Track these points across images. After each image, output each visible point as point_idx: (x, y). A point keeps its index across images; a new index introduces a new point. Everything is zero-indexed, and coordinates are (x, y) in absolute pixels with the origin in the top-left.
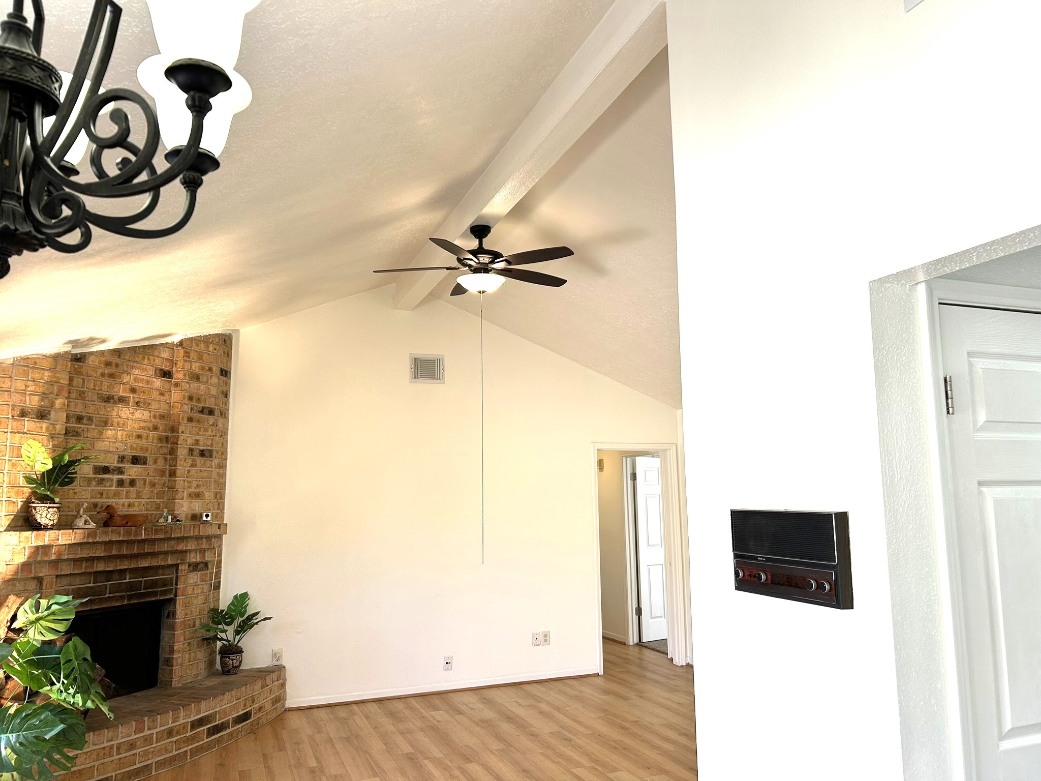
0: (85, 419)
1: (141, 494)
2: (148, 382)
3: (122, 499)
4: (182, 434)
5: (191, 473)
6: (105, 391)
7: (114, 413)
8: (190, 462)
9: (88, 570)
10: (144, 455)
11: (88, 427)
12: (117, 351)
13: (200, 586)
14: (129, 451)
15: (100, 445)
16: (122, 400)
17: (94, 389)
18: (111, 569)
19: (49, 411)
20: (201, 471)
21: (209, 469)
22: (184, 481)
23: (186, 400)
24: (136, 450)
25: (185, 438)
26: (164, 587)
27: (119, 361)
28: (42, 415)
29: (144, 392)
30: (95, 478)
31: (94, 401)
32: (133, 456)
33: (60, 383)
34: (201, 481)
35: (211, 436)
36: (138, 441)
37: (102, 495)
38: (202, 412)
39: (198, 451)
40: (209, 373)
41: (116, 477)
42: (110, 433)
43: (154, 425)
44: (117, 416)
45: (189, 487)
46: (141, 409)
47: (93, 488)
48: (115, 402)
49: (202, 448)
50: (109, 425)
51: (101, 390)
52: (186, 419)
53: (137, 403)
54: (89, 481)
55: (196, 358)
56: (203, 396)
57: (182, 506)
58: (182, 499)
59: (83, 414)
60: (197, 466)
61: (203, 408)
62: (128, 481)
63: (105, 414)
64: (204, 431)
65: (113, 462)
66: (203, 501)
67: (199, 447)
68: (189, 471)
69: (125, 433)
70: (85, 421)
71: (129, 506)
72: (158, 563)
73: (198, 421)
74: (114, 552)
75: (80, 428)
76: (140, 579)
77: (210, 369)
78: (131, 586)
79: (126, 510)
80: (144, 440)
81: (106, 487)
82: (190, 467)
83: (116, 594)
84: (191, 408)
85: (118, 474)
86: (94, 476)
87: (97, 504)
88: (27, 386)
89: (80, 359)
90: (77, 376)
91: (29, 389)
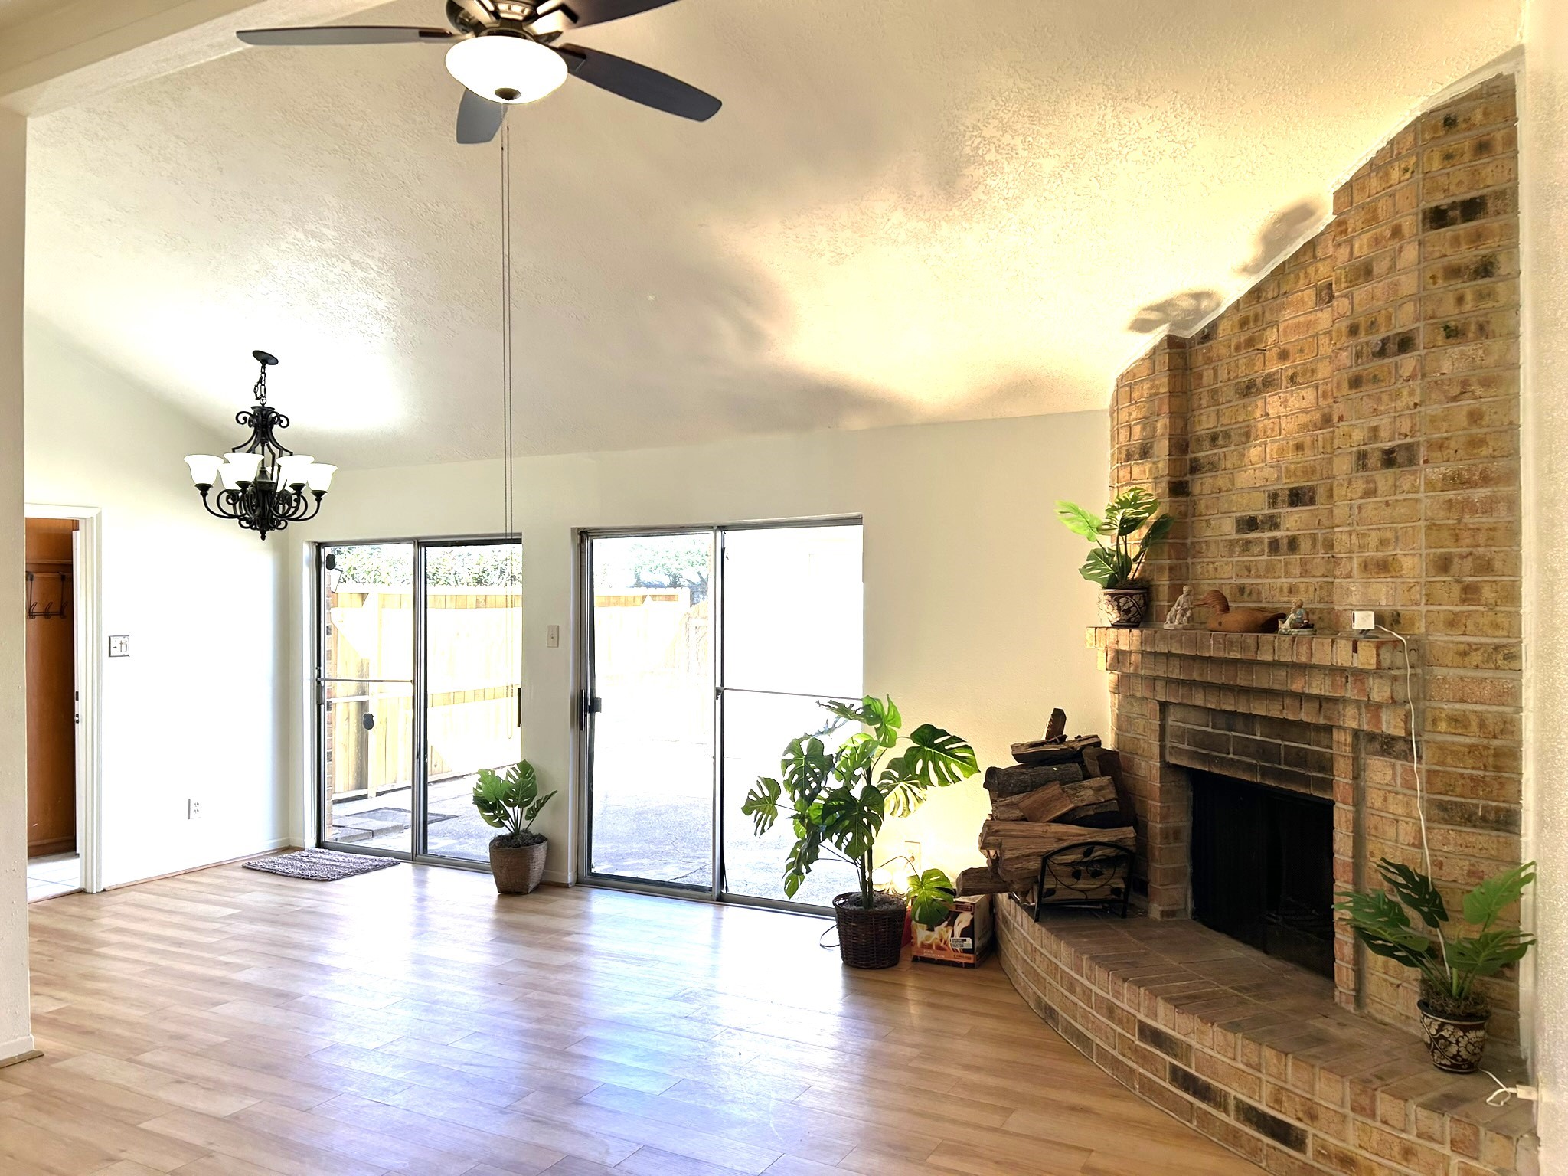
0: (1220, 438)
1: (1309, 567)
2: (1308, 324)
3: (1280, 577)
4: (1342, 423)
5: (1363, 514)
6: (1243, 374)
7: (1258, 413)
8: (1360, 486)
10: (1309, 483)
11: (1224, 450)
12: (1254, 292)
14: (1284, 480)
15: (1244, 479)
16: (1269, 382)
17: (1229, 380)
19: (1151, 443)
20: (1387, 503)
21: (1410, 496)
22: (1350, 533)
23: (1344, 338)
24: (1296, 476)
25: (1346, 429)
27: (1258, 308)
28: (1145, 452)
29: (1302, 351)
30: (1238, 540)
31: (1230, 401)
32: (1291, 490)
33: (1159, 394)
34: (1391, 528)
35: (1408, 408)
36: (1299, 458)
37: (1250, 571)
38: (1382, 353)
39: (1378, 454)
41: (1267, 535)
42: (1254, 453)
43: (1324, 415)
44: (1262, 416)
45: (1362, 547)
46: (1298, 389)
47: (1237, 559)
48: (1259, 392)
49: (1387, 445)
50: (1252, 438)
51: (1237, 377)
52: (1345, 385)
53: (1292, 379)
54: (1231, 544)
55: (1359, 224)
56: (1383, 312)
57: (1349, 593)
58: (1349, 576)
59: (1217, 429)
60: (1379, 492)
61: (1385, 342)
62: (1285, 541)
63: (1246, 418)
64: (1392, 400)
65: (1260, 508)
66: (1399, 580)
67: (1381, 445)
68: (1360, 507)
69: (1276, 445)
70: (1220, 441)
71: (1290, 591)
73: (1376, 379)
75: (1216, 455)
79: (1286, 599)
80: (1307, 452)
81: (1253, 555)
82: (1361, 498)
83: (1243, 759)
84: (1357, 352)
85: (1270, 530)
86: (1235, 537)
87: (1244, 588)
88: (1130, 414)
89: (1207, 335)
90: (1206, 367)
91: (1132, 417)
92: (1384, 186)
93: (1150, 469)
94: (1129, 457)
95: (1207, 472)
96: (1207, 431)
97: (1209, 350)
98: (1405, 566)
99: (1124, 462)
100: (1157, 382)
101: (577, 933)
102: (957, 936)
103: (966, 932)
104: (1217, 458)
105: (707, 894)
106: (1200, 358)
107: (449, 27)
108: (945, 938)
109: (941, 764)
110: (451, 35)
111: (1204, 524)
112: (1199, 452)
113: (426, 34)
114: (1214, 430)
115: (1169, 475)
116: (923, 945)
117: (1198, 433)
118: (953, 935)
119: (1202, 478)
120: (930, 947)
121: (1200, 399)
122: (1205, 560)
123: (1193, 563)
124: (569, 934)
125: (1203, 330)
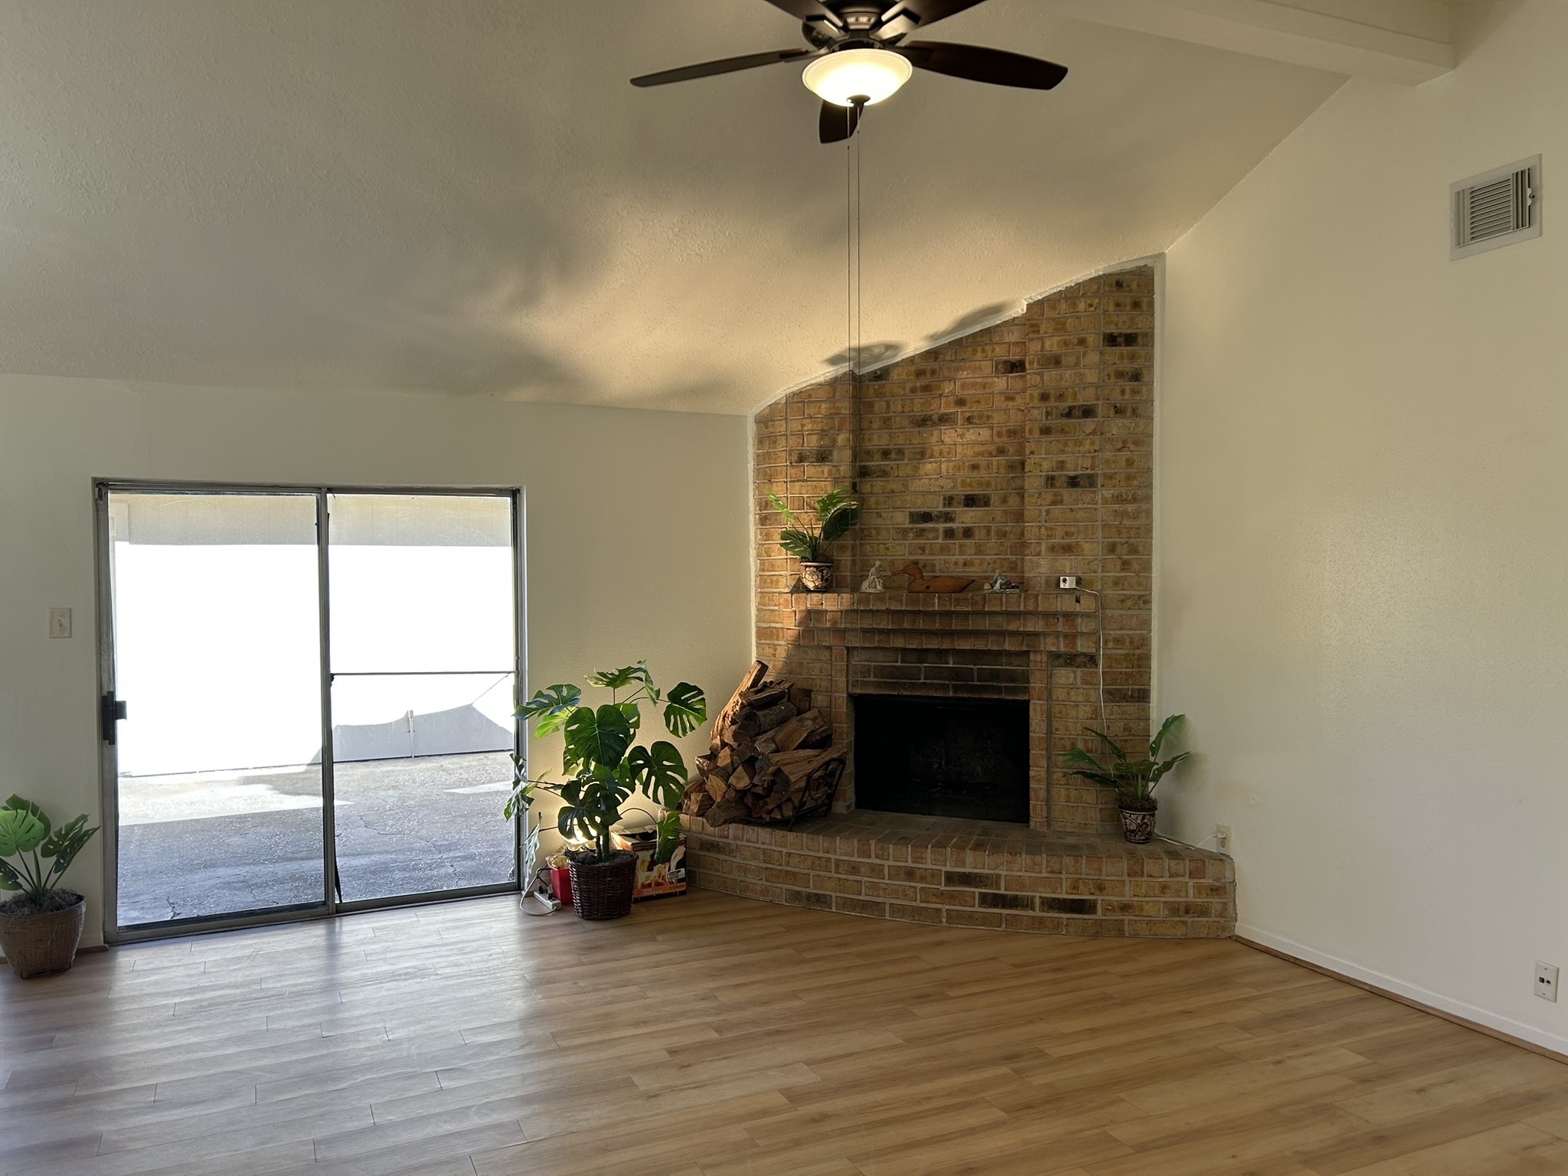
0: (893, 454)
1: (983, 548)
2: (984, 386)
3: (954, 555)
4: (1032, 456)
5: (1051, 515)
6: (918, 408)
7: (934, 439)
8: (1049, 497)
9: (882, 645)
10: (984, 492)
11: (898, 462)
12: (931, 353)
13: (1081, 691)
14: (960, 489)
15: (917, 485)
16: (945, 419)
17: (903, 412)
18: (915, 647)
19: (831, 451)
20: (1072, 510)
21: (1090, 506)
22: (1040, 527)
23: (1036, 401)
24: (971, 486)
25: (1037, 460)
26: (1011, 683)
27: (935, 365)
28: (822, 457)
29: (978, 402)
30: (912, 529)
31: (904, 428)
32: (967, 496)
33: (841, 414)
34: (1074, 526)
35: (1089, 452)
36: (975, 474)
37: (924, 551)
38: (1069, 414)
39: (1063, 478)
40: (1081, 349)
41: (942, 526)
42: (929, 467)
43: (998, 448)
44: (938, 442)
45: (1050, 536)
46: (974, 428)
47: (910, 542)
48: (934, 424)
49: (1072, 473)
50: (927, 457)
51: (912, 411)
52: (1037, 431)
53: (969, 420)
54: (904, 532)
55: (1050, 330)
56: (1070, 390)
57: (1038, 565)
58: (1039, 554)
59: (890, 447)
60: (1065, 502)
61: (1071, 409)
62: (961, 531)
63: (921, 442)
64: (1076, 446)
65: (937, 506)
66: (1080, 557)
67: (1067, 473)
68: (1048, 512)
69: (951, 464)
70: (893, 455)
71: (965, 564)
72: (986, 645)
73: (1062, 431)
74: (906, 625)
75: (887, 465)
76: (972, 666)
77: (1082, 342)
78: (955, 674)
79: (961, 570)
80: (982, 471)
81: (928, 539)
82: (1049, 505)
83: (936, 681)
84: (1047, 412)
85: (946, 522)
86: (911, 526)
87: (918, 562)
88: (803, 426)
89: (881, 375)
90: (877, 399)
91: (806, 428)
92: (1072, 310)
93: (830, 472)
94: (801, 459)
95: (878, 476)
96: (878, 447)
97: (883, 387)
98: (1086, 549)
99: (796, 462)
100: (837, 405)
102: (673, 869)
104: (889, 468)
105: (320, 910)
106: (872, 392)
109: (684, 716)
111: (874, 516)
112: (869, 461)
113: (786, 55)
114: (886, 447)
115: (851, 477)
116: (644, 886)
117: (867, 448)
118: (669, 870)
119: (872, 481)
120: (649, 885)
121: (871, 422)
122: (874, 542)
123: (861, 544)
125: (875, 372)
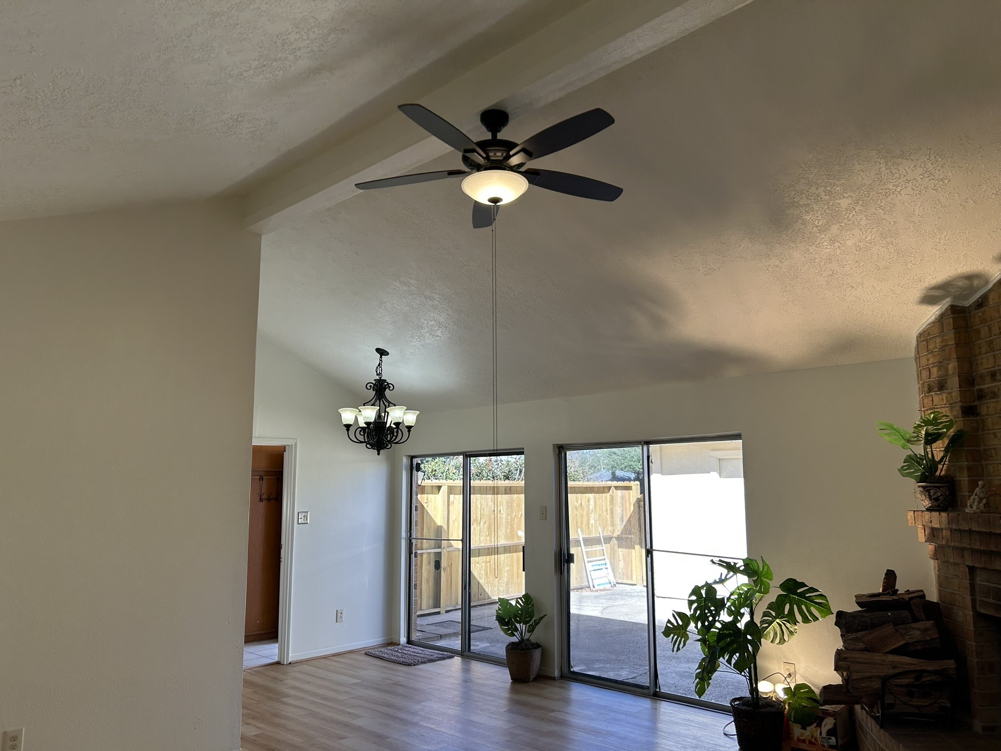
0: (998, 375)
19: (945, 379)
28: (942, 386)
33: (948, 346)
70: (998, 377)
75: (995, 386)
88: (928, 360)
89: (981, 303)
90: (982, 325)
91: (930, 362)
93: (947, 398)
94: (930, 390)
95: (990, 398)
96: (987, 370)
97: (984, 313)
99: (927, 393)
100: (946, 338)
101: (558, 711)
102: (824, 734)
103: (831, 733)
104: (997, 389)
105: (646, 691)
106: (977, 319)
107: (463, 167)
108: (815, 735)
109: (803, 607)
110: (464, 172)
111: (992, 436)
112: (983, 385)
113: (451, 173)
114: (993, 369)
115: (960, 401)
116: (799, 740)
117: (981, 372)
118: (821, 734)
119: (987, 403)
120: (804, 741)
121: (980, 348)
122: (995, 462)
123: (986, 464)
124: (553, 711)
125: (977, 301)
